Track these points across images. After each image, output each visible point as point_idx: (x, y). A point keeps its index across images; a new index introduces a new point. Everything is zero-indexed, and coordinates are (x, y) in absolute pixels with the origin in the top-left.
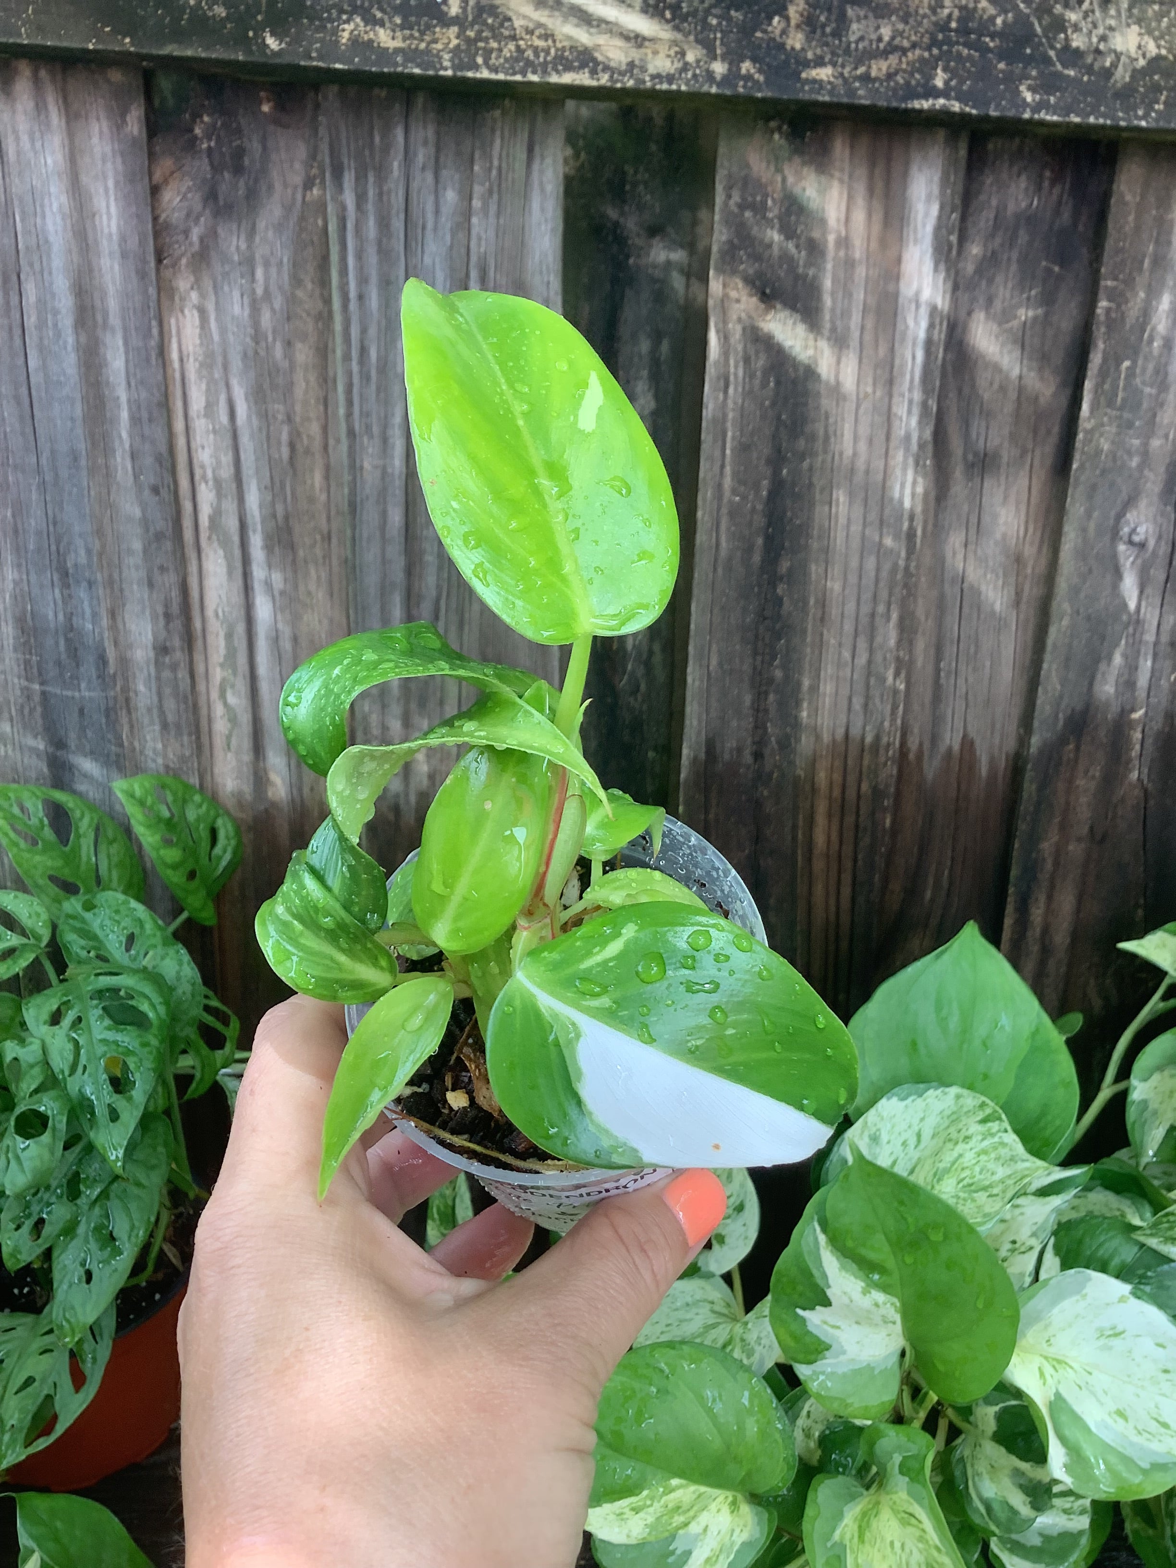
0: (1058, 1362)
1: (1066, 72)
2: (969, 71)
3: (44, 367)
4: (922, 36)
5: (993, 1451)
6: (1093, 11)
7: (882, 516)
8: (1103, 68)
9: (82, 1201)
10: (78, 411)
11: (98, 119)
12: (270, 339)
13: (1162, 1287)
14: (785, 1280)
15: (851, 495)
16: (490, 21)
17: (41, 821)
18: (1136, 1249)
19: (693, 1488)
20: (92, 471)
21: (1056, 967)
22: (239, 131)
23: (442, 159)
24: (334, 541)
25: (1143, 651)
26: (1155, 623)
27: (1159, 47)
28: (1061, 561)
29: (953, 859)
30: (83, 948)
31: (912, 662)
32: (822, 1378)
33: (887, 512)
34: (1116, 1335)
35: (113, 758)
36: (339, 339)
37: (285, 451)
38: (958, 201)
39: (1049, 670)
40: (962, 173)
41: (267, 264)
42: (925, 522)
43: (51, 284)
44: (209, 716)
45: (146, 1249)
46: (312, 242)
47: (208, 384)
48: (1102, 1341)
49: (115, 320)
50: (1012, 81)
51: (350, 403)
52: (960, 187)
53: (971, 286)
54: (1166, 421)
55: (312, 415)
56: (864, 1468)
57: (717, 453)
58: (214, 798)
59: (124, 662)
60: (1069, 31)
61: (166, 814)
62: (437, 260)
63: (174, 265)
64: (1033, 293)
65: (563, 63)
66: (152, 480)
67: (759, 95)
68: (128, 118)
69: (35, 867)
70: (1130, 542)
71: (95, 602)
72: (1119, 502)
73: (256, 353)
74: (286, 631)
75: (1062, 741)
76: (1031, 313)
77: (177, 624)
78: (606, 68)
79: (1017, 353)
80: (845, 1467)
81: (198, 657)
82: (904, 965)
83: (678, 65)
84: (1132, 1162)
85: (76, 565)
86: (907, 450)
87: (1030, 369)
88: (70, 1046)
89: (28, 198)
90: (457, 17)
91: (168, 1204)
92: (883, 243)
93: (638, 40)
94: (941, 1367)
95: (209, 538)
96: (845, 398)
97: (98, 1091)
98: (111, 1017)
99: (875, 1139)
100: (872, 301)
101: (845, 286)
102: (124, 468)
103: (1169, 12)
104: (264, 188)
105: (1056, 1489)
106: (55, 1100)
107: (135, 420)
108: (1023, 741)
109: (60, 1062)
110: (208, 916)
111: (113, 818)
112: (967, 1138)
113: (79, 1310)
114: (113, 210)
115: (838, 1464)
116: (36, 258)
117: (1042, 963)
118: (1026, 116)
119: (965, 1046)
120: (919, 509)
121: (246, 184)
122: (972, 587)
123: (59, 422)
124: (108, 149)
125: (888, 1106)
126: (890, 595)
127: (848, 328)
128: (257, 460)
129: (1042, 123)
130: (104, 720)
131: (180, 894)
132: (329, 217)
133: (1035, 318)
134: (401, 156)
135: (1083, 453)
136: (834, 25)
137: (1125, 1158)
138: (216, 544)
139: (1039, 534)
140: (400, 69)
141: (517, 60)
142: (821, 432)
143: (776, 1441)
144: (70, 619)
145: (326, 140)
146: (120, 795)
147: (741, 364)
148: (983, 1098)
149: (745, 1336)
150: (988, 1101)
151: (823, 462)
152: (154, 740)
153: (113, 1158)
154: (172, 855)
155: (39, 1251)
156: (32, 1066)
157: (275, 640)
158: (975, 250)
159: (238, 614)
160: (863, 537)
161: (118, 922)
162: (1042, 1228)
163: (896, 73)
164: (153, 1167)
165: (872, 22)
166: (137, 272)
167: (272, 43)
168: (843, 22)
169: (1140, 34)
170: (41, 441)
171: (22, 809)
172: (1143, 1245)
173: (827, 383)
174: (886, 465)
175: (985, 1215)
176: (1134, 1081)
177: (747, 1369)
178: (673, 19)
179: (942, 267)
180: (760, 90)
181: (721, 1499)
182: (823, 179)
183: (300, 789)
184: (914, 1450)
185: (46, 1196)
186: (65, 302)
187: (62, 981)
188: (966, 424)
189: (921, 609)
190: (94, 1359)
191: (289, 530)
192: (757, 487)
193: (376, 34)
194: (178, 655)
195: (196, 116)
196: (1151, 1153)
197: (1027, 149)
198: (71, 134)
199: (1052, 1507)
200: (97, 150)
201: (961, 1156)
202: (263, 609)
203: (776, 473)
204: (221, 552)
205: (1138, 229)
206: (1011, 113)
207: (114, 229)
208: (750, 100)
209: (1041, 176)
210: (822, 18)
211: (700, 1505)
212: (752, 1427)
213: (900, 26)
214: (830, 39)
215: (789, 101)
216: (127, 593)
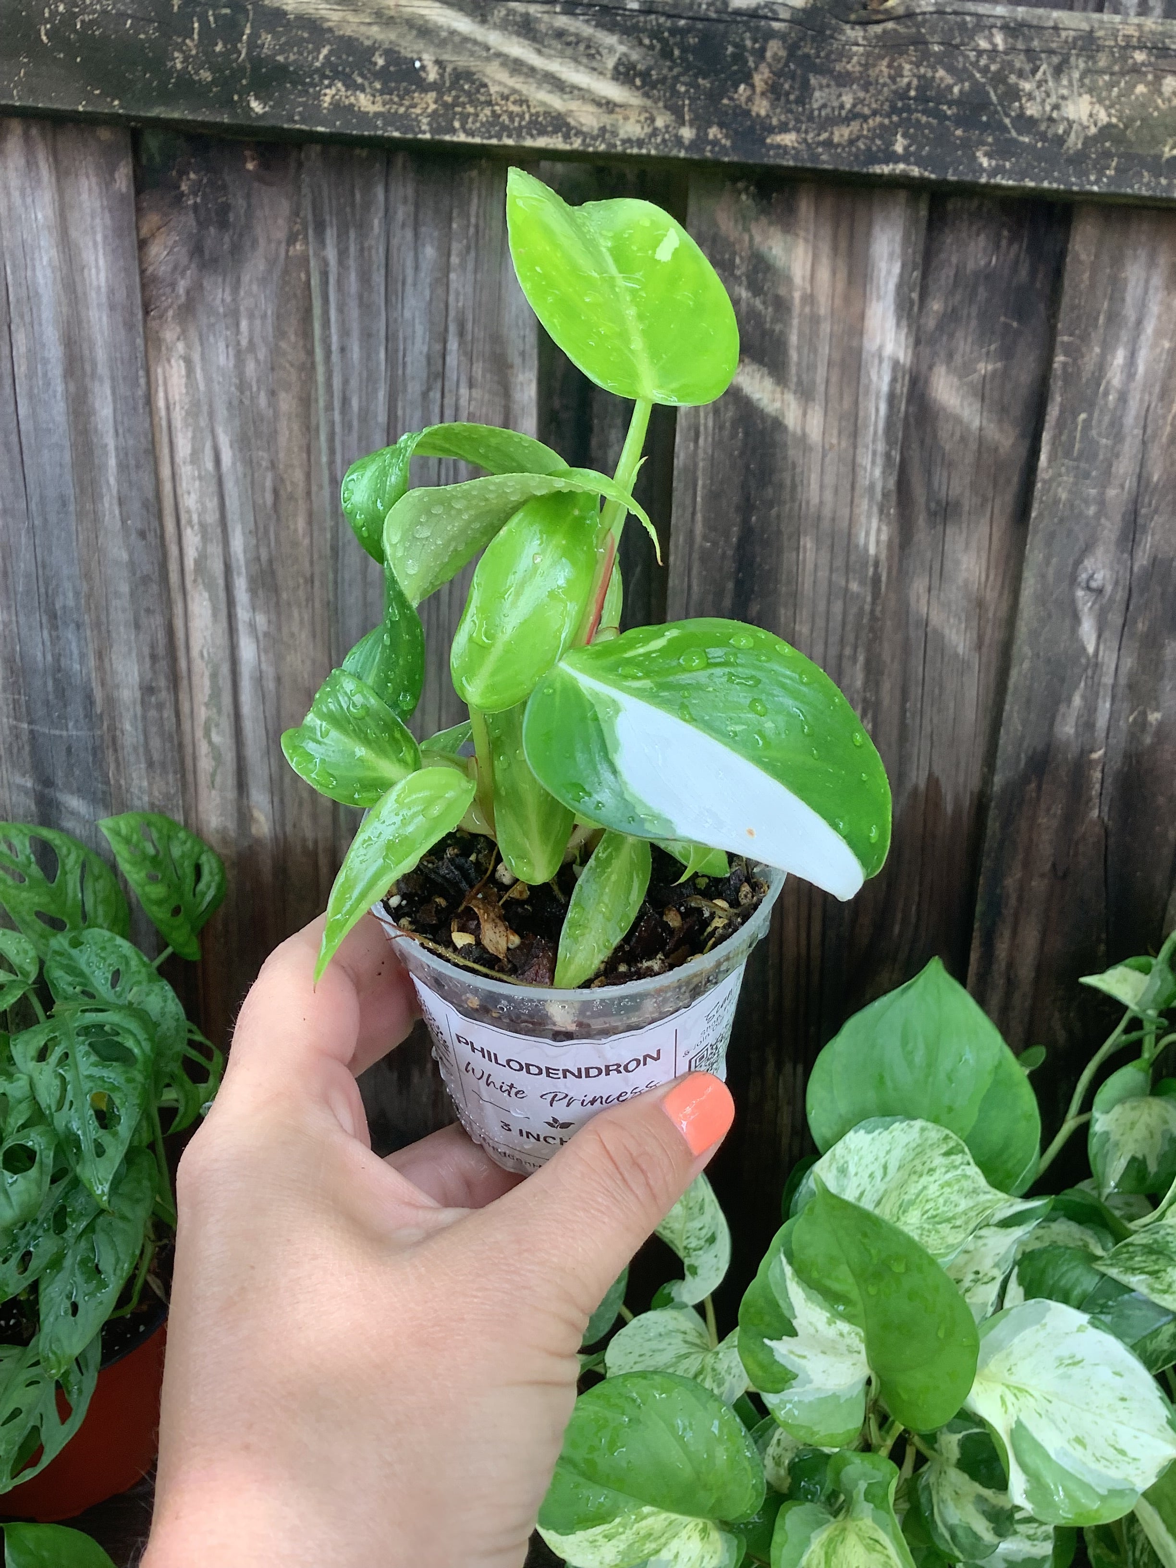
0: (1019, 1391)
1: (1021, 138)
2: (928, 138)
3: (34, 414)
4: (882, 105)
5: (957, 1478)
6: (1046, 81)
7: (847, 562)
8: (1056, 135)
9: (69, 1234)
10: (67, 457)
11: (88, 177)
12: (255, 389)
13: (1121, 1316)
14: (752, 1310)
15: (818, 541)
16: (466, 87)
17: (28, 858)
18: (1097, 1279)
19: (664, 1515)
20: (80, 515)
21: (1021, 1001)
22: (224, 187)
23: (421, 216)
24: (317, 583)
25: (1101, 694)
26: (1113, 666)
27: (1109, 115)
28: (1021, 606)
29: (920, 895)
30: (70, 984)
31: (877, 704)
32: (789, 1406)
33: (853, 558)
34: (1075, 1364)
35: (100, 795)
36: (321, 390)
37: (269, 498)
38: (919, 259)
39: (1011, 711)
40: (923, 232)
41: (251, 317)
42: (890, 568)
43: (41, 335)
44: (194, 753)
45: (131, 1281)
46: (295, 295)
47: (194, 432)
48: (1061, 1370)
49: (103, 369)
50: (968, 146)
51: (332, 451)
52: (921, 246)
53: (932, 341)
54: (1121, 471)
55: (296, 462)
56: (833, 1495)
57: (688, 501)
58: (198, 835)
59: (111, 701)
60: (1024, 100)
61: (151, 851)
62: (417, 314)
63: (161, 317)
64: (993, 347)
65: (537, 127)
66: (139, 525)
67: (726, 159)
68: (117, 176)
69: (22, 903)
70: (1088, 588)
71: (83, 642)
72: (1077, 548)
73: (241, 402)
74: (269, 671)
75: (1025, 779)
76: (990, 367)
77: (163, 665)
78: (578, 133)
79: (977, 406)
80: (814, 1494)
81: (183, 696)
82: (874, 999)
83: (648, 130)
84: (1095, 1193)
85: (64, 607)
86: (872, 498)
87: (990, 421)
88: (57, 1082)
89: (19, 253)
90: (435, 82)
91: (152, 1237)
92: (847, 299)
93: (609, 106)
94: (905, 1397)
95: (195, 581)
96: (811, 449)
97: (84, 1126)
98: (97, 1053)
99: (843, 1171)
100: (837, 356)
101: (810, 341)
102: (112, 512)
103: (1118, 83)
104: (249, 244)
105: (1018, 1516)
106: (41, 1135)
107: (122, 467)
108: (987, 780)
109: (47, 1098)
110: (192, 951)
111: (98, 854)
112: (931, 1171)
113: (65, 1343)
114: (101, 262)
115: (807, 1491)
116: (26, 310)
117: (1008, 995)
118: (983, 180)
119: (931, 1079)
120: (883, 556)
121: (232, 241)
122: (935, 631)
123: (48, 468)
124: (97, 204)
125: (856, 1139)
126: (857, 638)
127: (813, 382)
128: (241, 505)
129: (998, 187)
130: (91, 759)
131: (164, 928)
132: (312, 270)
133: (995, 371)
134: (381, 214)
135: (1041, 502)
136: (797, 93)
137: (1088, 1190)
138: (201, 587)
139: (1000, 579)
140: (380, 133)
141: (492, 124)
142: (788, 482)
143: (745, 1469)
144: (58, 661)
145: (309, 196)
146: (105, 831)
147: (711, 415)
148: (947, 1132)
149: (716, 1366)
150: (952, 1135)
151: (791, 509)
152: (140, 778)
153: (99, 1192)
154: (157, 891)
155: (26, 1284)
156: (20, 1102)
157: (259, 680)
158: (936, 306)
159: (223, 654)
160: (830, 581)
161: (104, 959)
162: (1004, 1258)
163: (858, 138)
164: (138, 1201)
165: (834, 90)
166: (125, 324)
167: (256, 106)
168: (806, 90)
169: (1092, 103)
170: (31, 486)
171: (10, 846)
172: (1103, 1275)
173: (794, 434)
174: (851, 512)
175: (948, 1247)
176: (1096, 1113)
177: (717, 1399)
178: (643, 86)
179: (904, 323)
180: (726, 155)
181: (691, 1526)
182: (789, 238)
183: (283, 825)
184: (878, 1477)
185: (33, 1229)
186: (54, 352)
187: (49, 1017)
188: (929, 473)
189: (887, 652)
190: (80, 1391)
191: (273, 573)
192: (727, 535)
193: (357, 99)
194: (164, 695)
195: (183, 173)
196: (1112, 1184)
197: (985, 210)
198: (61, 192)
199: (1015, 1533)
200: (87, 205)
201: (925, 1188)
202: (248, 651)
203: (746, 521)
204: (206, 595)
205: (1092, 286)
206: (969, 178)
207: (103, 283)
208: (717, 163)
209: (999, 235)
210: (787, 86)
211: (671, 1532)
212: (721, 1455)
213: (861, 94)
214: (793, 106)
215: (755, 165)
216: (114, 635)
